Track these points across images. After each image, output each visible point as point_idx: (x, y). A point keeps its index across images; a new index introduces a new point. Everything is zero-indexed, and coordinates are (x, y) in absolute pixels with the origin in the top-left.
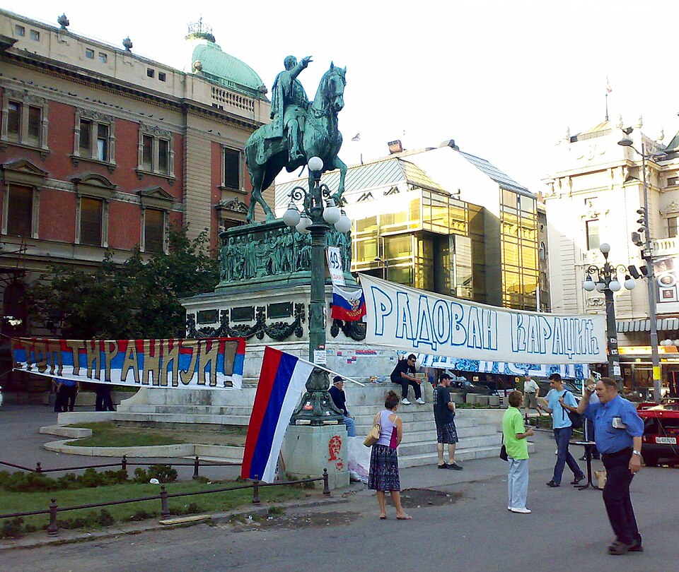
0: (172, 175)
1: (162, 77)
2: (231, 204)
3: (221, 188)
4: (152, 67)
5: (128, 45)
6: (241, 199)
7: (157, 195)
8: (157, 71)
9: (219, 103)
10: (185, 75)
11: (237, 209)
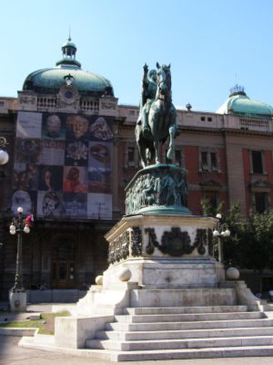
0: (220, 171)
1: (210, 120)
2: (257, 182)
3: (250, 174)
4: (203, 116)
5: (189, 107)
6: (264, 179)
7: (211, 183)
8: (206, 117)
9: (245, 127)
10: (222, 115)
11: (262, 185)
